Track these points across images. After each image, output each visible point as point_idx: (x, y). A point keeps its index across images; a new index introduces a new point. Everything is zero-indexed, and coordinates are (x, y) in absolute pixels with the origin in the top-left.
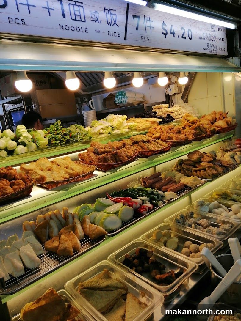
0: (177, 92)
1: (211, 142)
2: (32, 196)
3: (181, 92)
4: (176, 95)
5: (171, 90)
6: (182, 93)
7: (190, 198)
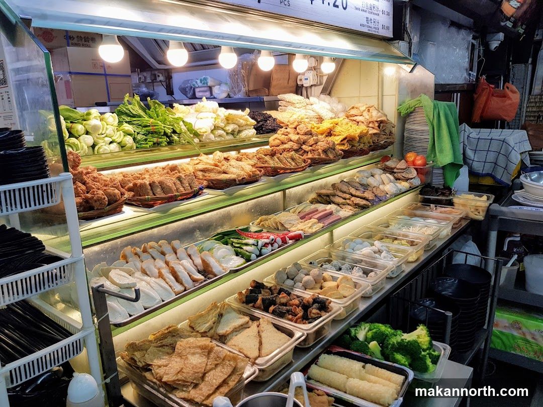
0: (316, 83)
1: (363, 162)
2: (124, 212)
3: (321, 84)
4: (313, 88)
5: (307, 79)
6: (323, 85)
7: (332, 235)
